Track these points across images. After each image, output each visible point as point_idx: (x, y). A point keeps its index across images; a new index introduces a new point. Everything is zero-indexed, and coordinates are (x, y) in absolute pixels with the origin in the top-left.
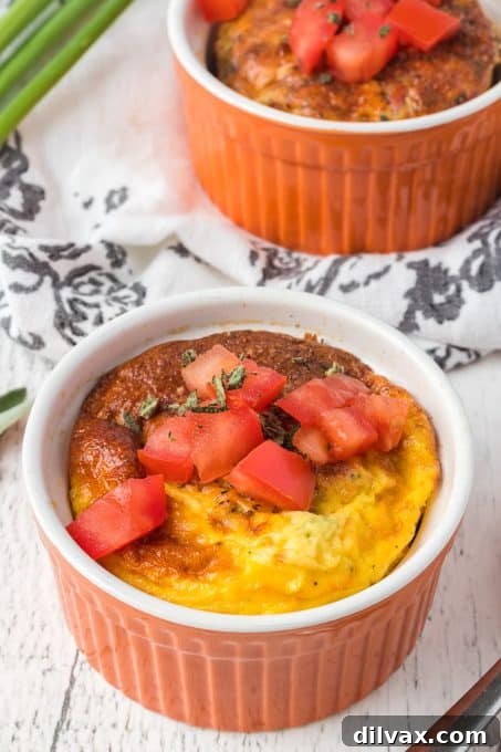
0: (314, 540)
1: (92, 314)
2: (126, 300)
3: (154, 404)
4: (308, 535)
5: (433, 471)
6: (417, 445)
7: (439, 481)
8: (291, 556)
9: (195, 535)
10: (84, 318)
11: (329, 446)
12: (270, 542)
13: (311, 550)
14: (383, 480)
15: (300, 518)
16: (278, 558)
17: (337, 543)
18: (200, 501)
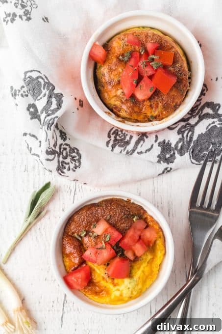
0: (130, 290)
1: (67, 166)
2: (75, 158)
3: (85, 233)
4: (129, 288)
5: (163, 252)
6: (159, 242)
7: (165, 254)
8: (124, 295)
9: (99, 282)
10: (65, 168)
11: (134, 254)
12: (118, 290)
13: (130, 293)
14: (149, 257)
15: (127, 281)
16: (121, 295)
17: (136, 288)
18: (99, 269)
